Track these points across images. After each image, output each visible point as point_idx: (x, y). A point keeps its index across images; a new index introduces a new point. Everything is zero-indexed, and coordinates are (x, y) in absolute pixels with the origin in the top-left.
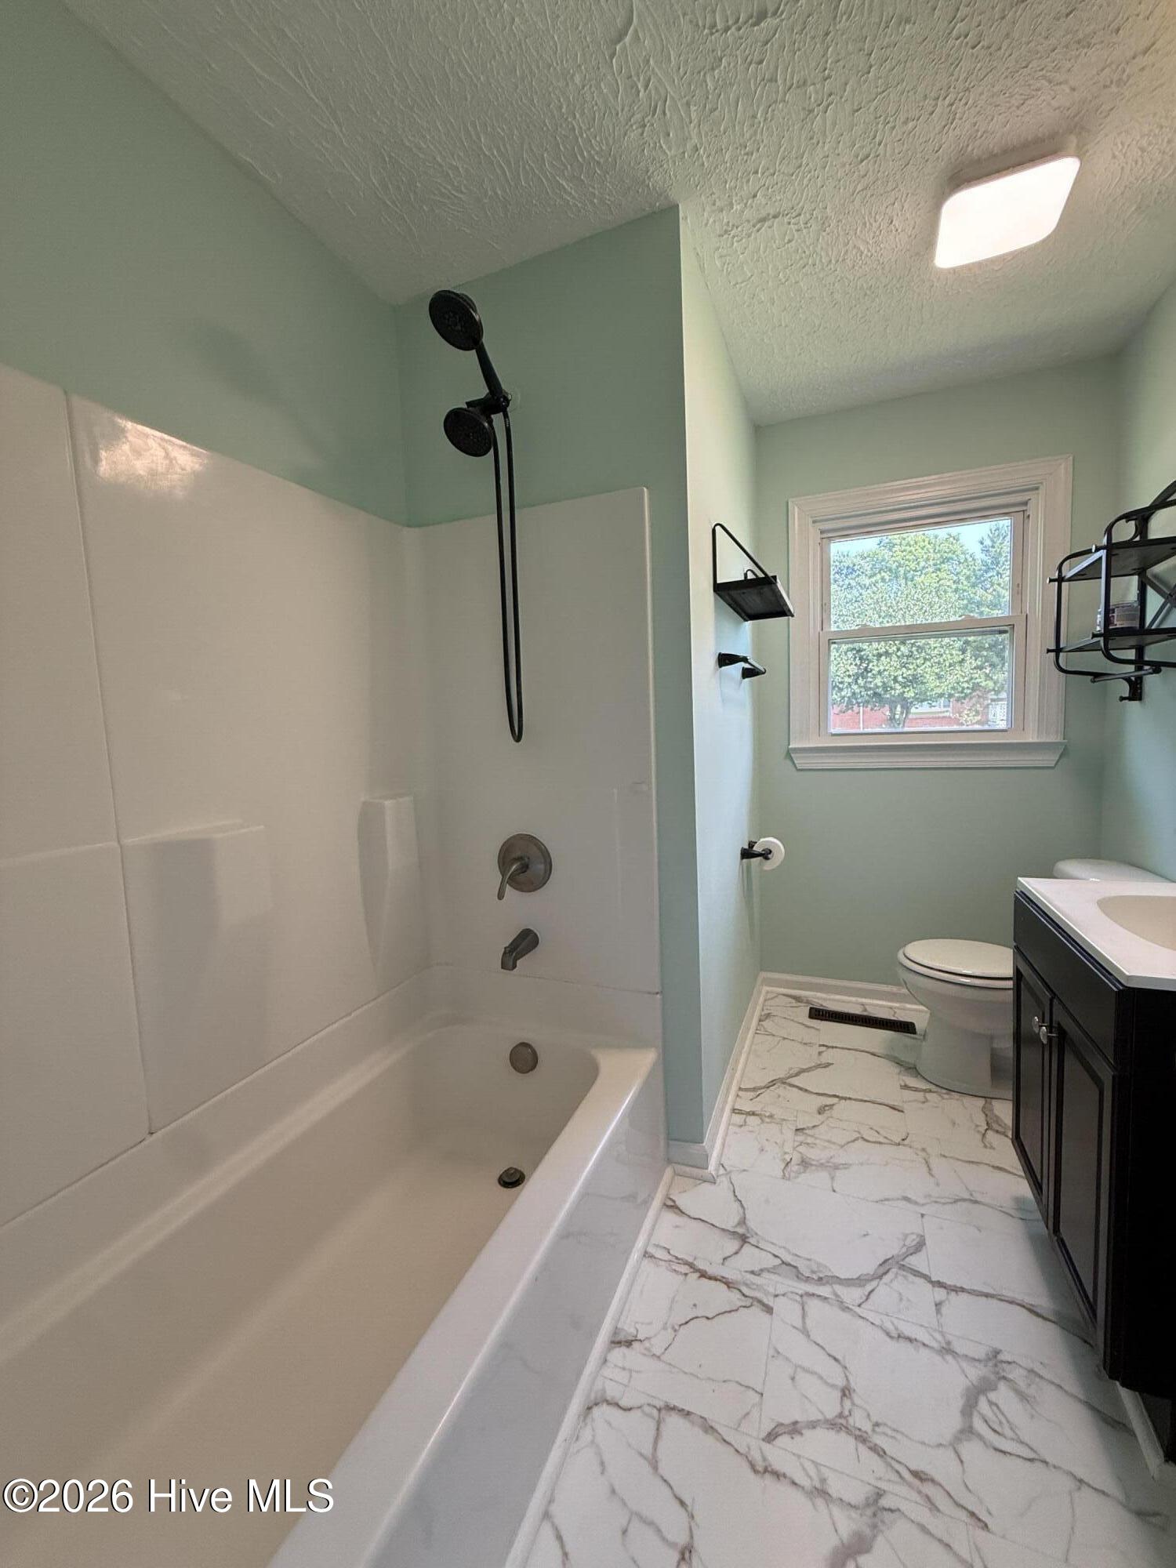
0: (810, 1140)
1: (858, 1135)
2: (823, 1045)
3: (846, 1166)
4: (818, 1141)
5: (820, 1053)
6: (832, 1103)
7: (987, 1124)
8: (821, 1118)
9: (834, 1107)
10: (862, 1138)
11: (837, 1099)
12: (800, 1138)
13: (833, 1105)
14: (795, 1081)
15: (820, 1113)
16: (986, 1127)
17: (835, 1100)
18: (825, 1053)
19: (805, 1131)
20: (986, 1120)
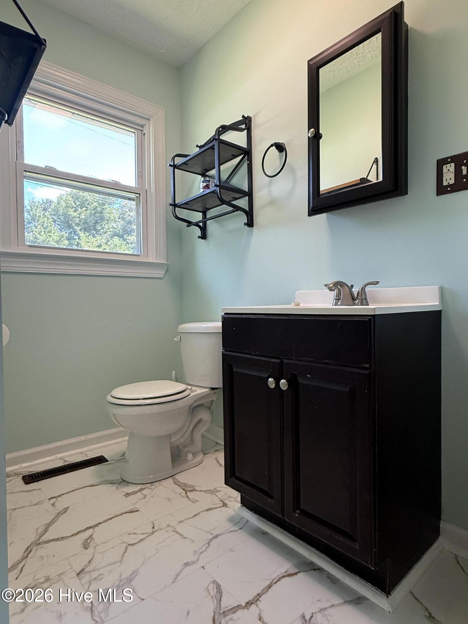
0: (94, 575)
1: (125, 545)
2: (52, 498)
3: (135, 573)
4: (101, 571)
5: (53, 505)
6: (90, 535)
7: (184, 489)
8: (90, 550)
9: (94, 537)
10: (129, 545)
11: (91, 529)
12: (86, 578)
13: (92, 535)
14: (47, 536)
15: (86, 548)
16: (185, 492)
17: (90, 531)
18: (57, 502)
19: (86, 570)
20: (182, 488)
